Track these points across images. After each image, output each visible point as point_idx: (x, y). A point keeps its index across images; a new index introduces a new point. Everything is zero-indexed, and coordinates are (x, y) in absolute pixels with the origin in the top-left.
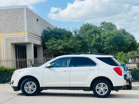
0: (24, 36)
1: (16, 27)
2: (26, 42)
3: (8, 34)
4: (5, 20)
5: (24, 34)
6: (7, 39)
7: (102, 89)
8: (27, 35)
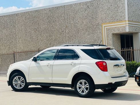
0: (125, 25)
1: (117, 16)
2: (127, 31)
3: (110, 24)
4: (106, 9)
5: (125, 23)
6: (108, 30)
7: (83, 87)
8: (128, 25)
